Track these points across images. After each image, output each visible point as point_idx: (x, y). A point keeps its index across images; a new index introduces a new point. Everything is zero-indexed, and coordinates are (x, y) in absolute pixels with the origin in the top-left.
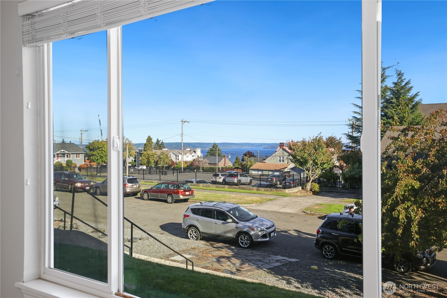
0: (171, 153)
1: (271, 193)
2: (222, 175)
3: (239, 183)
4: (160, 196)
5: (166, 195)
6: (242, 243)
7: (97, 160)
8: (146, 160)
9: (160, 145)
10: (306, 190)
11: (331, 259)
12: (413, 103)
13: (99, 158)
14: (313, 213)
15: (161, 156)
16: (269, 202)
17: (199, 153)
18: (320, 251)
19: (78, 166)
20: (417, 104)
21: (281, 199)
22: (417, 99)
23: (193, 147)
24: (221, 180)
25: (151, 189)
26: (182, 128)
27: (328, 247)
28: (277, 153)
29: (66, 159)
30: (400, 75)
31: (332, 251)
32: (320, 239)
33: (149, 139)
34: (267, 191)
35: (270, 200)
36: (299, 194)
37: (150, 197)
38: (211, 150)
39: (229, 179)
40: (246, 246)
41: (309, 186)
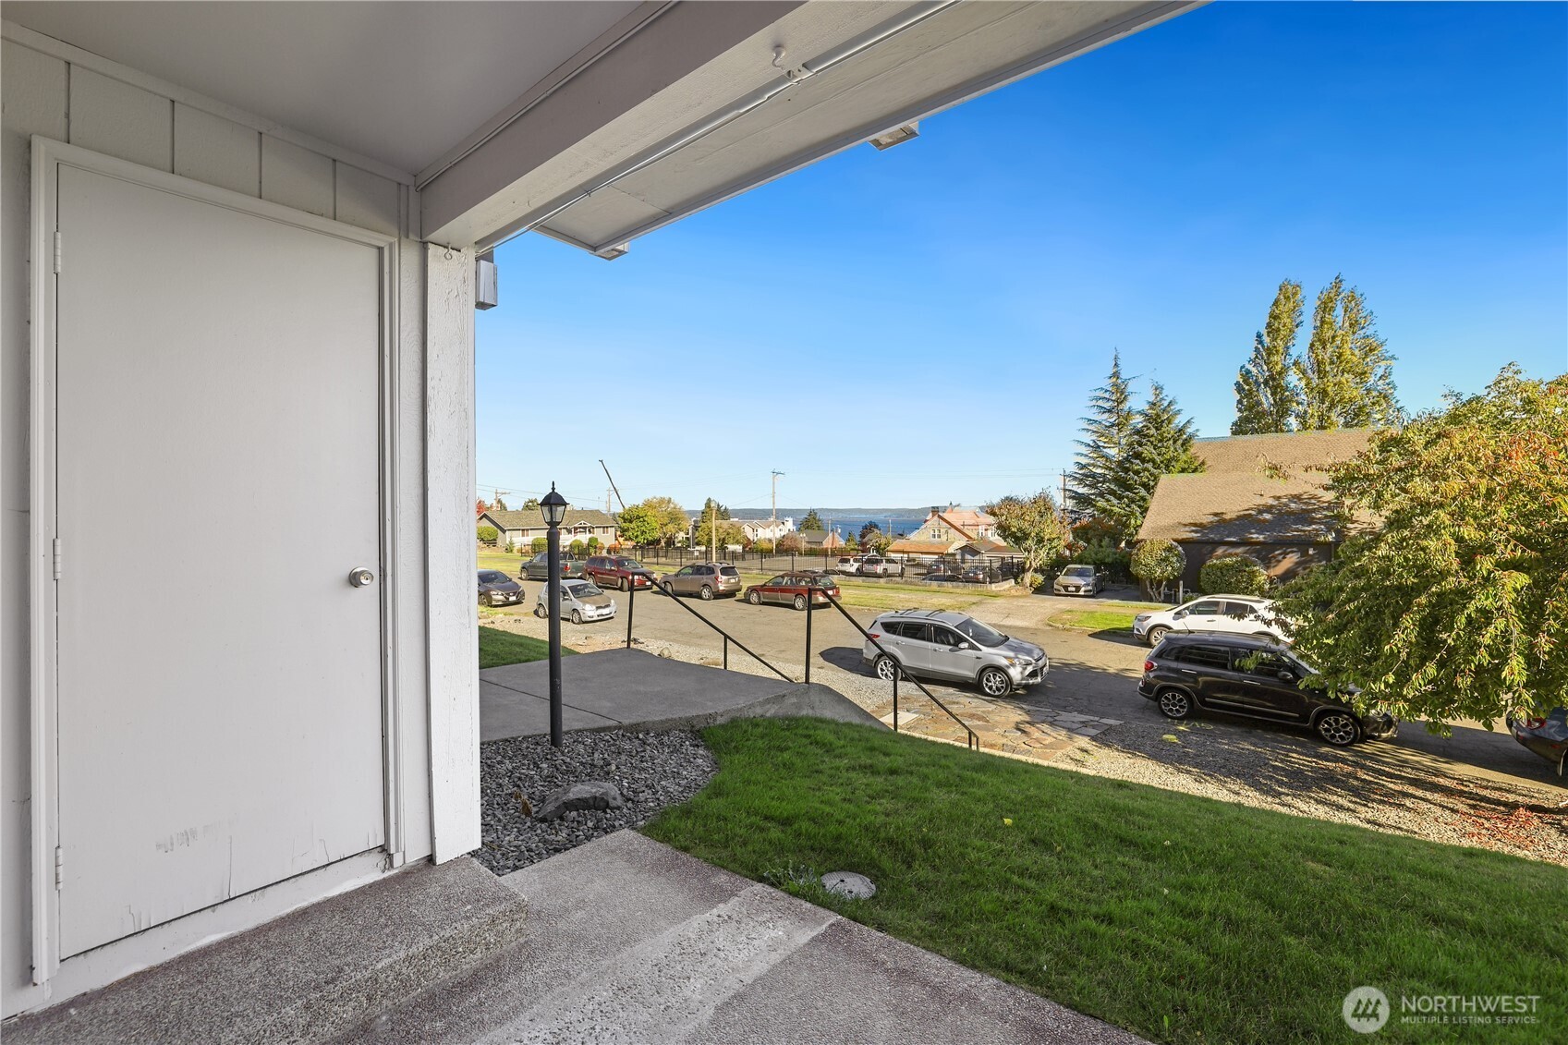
0: (745, 526)
1: (966, 591)
2: (856, 561)
3: (886, 574)
4: (781, 597)
5: (792, 596)
6: (990, 688)
7: (637, 537)
8: (706, 538)
9: (724, 514)
10: (1023, 585)
11: (1181, 719)
12: (1185, 436)
13: (639, 533)
14: (1067, 626)
15: (730, 531)
16: (973, 606)
17: (790, 525)
18: (1156, 704)
19: (607, 546)
20: (1191, 437)
21: (989, 601)
22: (1190, 430)
23: (781, 515)
24: (853, 570)
25: (765, 585)
26: (774, 483)
27: (1174, 697)
28: (928, 523)
29: (588, 536)
30: (1158, 389)
31: (1182, 704)
32: (1155, 681)
33: (708, 505)
34: (958, 587)
35: (974, 603)
36: (1013, 592)
37: (762, 600)
38: (807, 520)
39: (867, 568)
40: (997, 693)
41: (1028, 577)
